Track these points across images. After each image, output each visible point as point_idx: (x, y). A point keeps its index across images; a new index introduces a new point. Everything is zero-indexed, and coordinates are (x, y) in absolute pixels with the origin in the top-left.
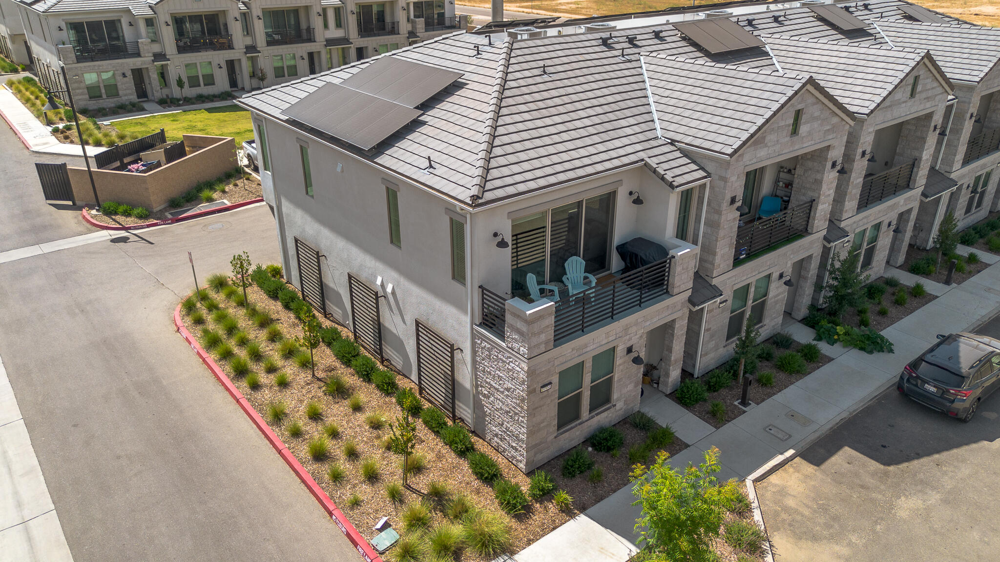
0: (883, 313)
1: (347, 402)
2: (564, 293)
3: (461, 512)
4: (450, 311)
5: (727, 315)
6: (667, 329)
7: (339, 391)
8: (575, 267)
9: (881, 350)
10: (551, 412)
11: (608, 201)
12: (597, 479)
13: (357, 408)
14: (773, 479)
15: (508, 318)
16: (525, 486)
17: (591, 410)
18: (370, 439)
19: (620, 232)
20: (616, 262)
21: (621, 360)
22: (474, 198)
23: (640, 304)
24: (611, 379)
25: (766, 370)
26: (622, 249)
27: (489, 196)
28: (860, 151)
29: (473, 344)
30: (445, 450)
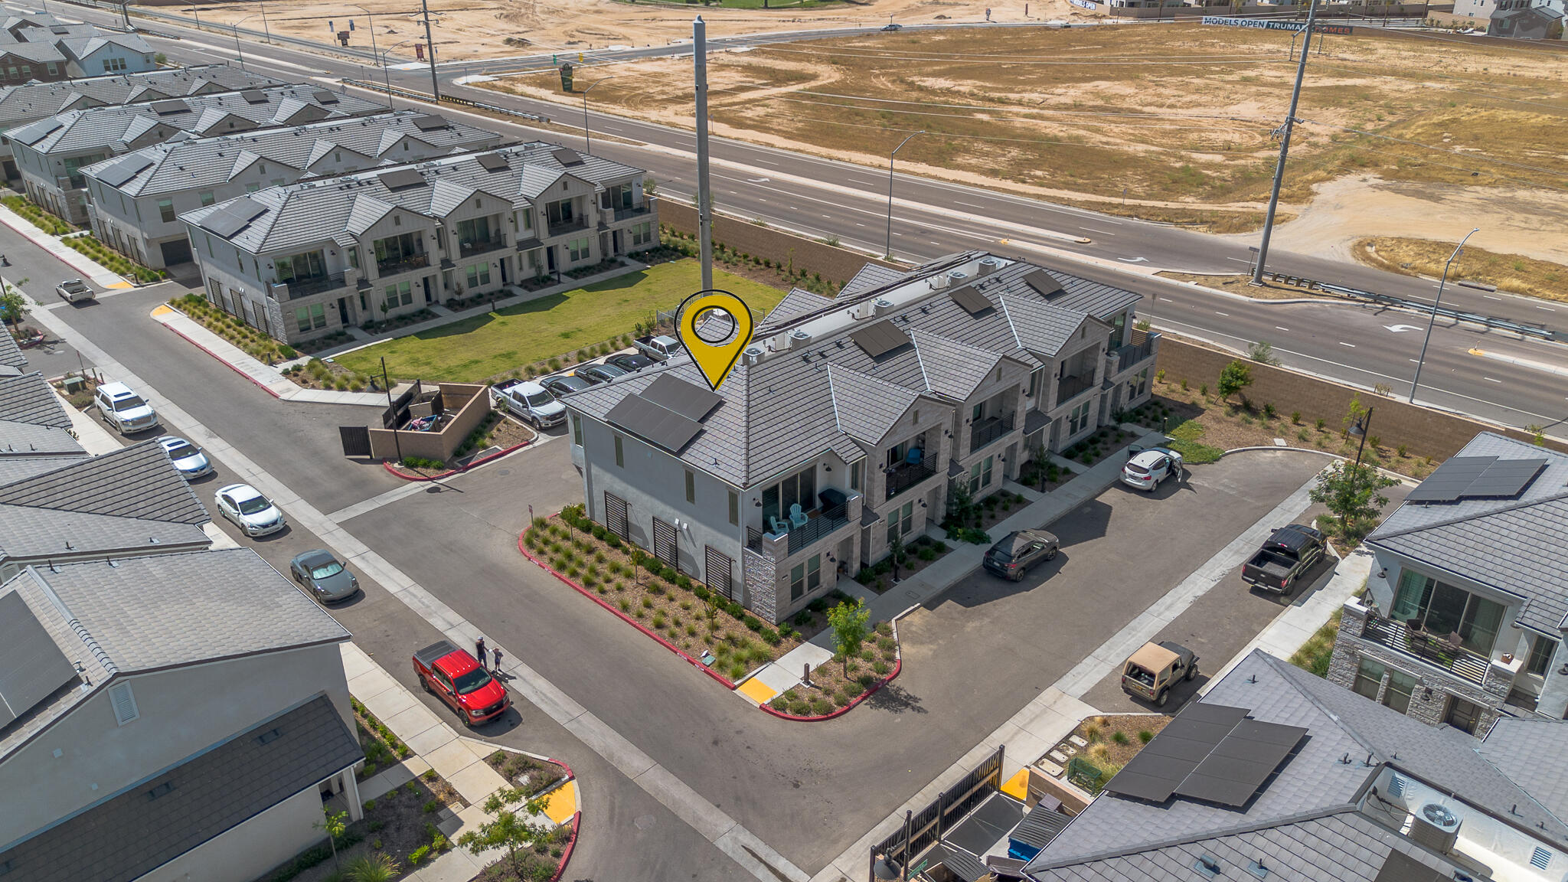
0: (993, 517)
1: (665, 596)
2: (791, 526)
3: (744, 645)
4: (727, 539)
5: (886, 529)
6: (849, 541)
7: (658, 591)
8: (796, 509)
9: (984, 542)
10: (787, 591)
11: (812, 470)
12: (814, 625)
13: (671, 599)
14: (907, 618)
15: (764, 543)
16: (776, 631)
17: (809, 589)
18: (685, 615)
19: (820, 486)
20: (818, 503)
21: (824, 561)
22: (744, 484)
23: (832, 528)
24: (818, 572)
25: (912, 559)
26: (821, 496)
27: (751, 482)
28: (964, 420)
29: (743, 557)
30: (730, 617)
